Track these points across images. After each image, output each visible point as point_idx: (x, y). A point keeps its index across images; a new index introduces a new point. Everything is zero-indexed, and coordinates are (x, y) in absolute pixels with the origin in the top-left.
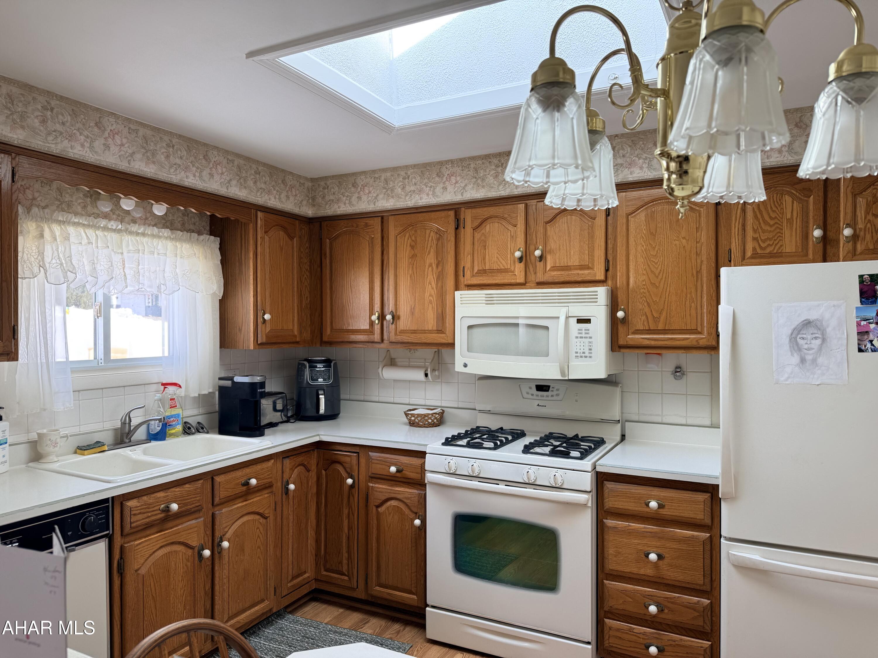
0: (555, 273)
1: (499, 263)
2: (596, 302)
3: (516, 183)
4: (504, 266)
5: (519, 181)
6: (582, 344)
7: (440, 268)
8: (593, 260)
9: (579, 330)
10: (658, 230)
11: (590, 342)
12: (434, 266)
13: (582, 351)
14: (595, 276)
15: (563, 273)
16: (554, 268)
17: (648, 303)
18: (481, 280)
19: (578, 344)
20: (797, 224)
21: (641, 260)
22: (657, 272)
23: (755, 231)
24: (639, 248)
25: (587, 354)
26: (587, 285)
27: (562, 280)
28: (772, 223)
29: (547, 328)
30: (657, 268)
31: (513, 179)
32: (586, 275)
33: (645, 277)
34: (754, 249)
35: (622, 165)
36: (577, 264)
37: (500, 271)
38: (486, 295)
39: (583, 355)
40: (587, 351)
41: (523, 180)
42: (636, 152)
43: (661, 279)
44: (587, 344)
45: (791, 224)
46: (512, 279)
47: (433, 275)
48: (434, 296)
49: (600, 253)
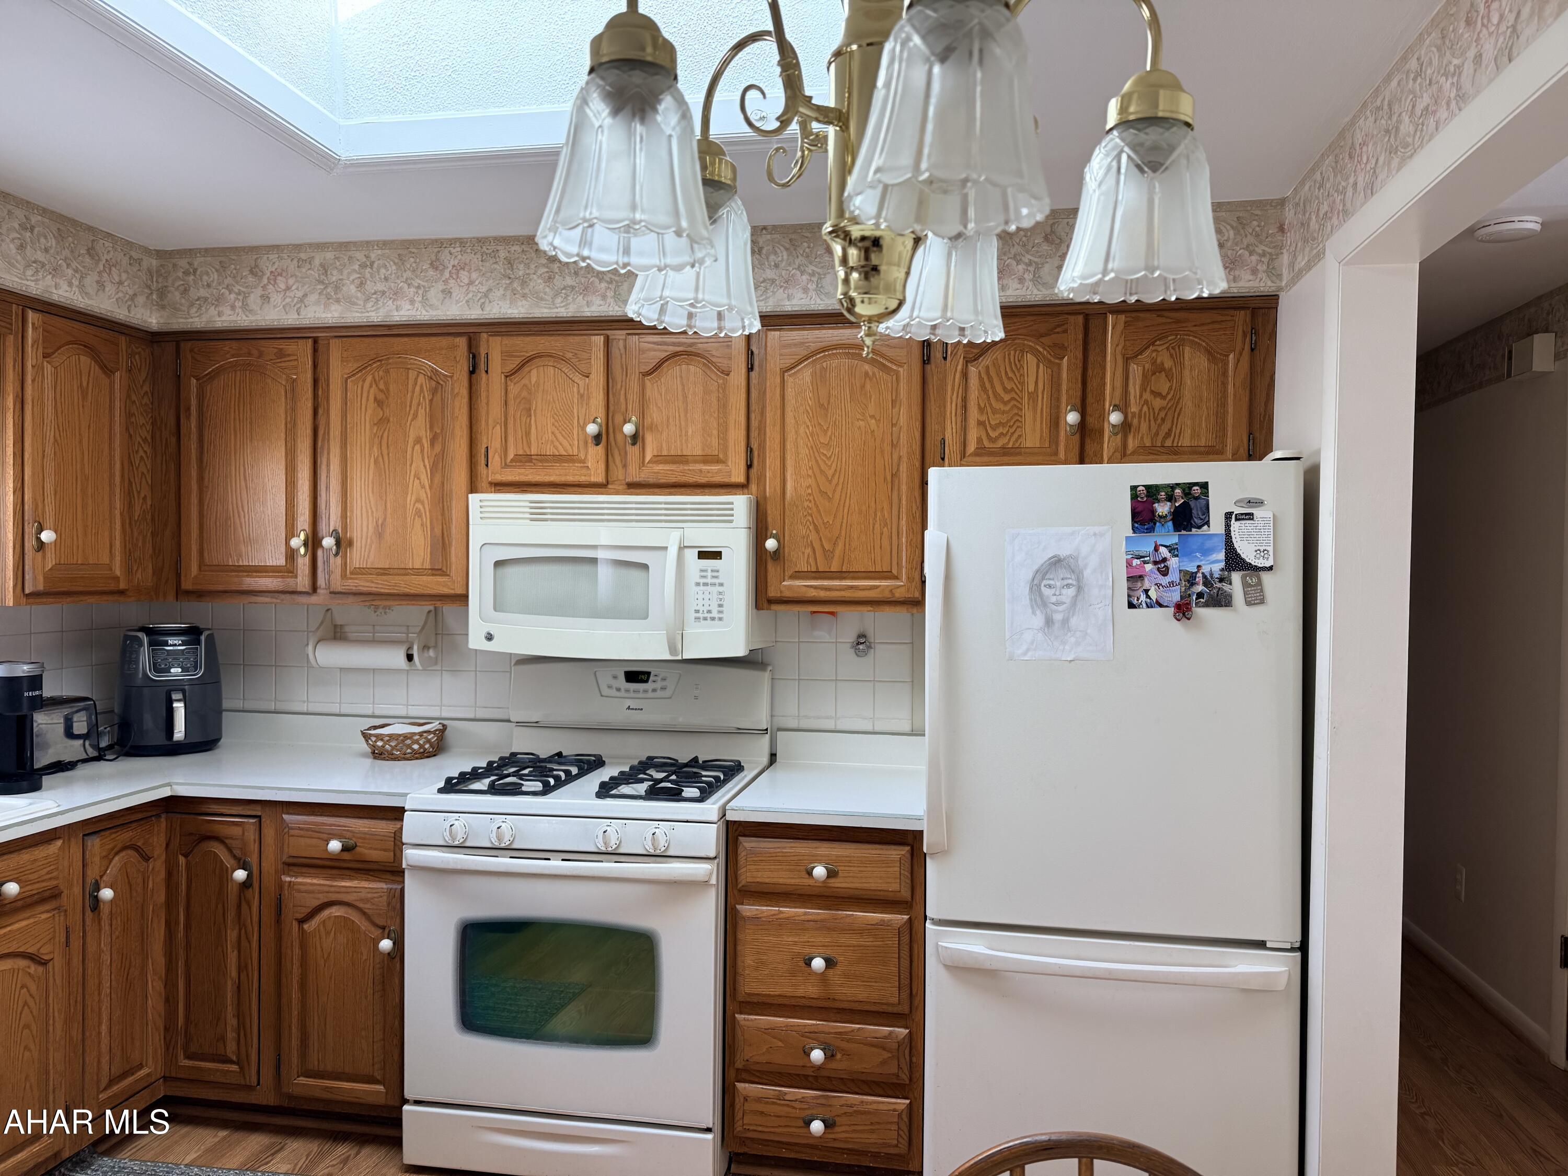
0: (661, 467)
1: (557, 444)
2: (731, 521)
3: (564, 259)
4: (566, 451)
5: (569, 255)
6: (707, 596)
7: (438, 448)
8: (726, 447)
9: (702, 571)
10: (832, 400)
11: (720, 593)
12: (426, 444)
13: (706, 608)
14: (730, 476)
15: (673, 467)
16: (659, 459)
17: (815, 525)
18: (520, 474)
19: (700, 596)
20: (1043, 402)
21: (804, 451)
22: (830, 473)
23: (981, 410)
24: (802, 430)
25: (715, 614)
26: (717, 490)
27: (672, 479)
28: (1007, 397)
29: (645, 567)
30: (830, 467)
31: (555, 248)
32: (713, 472)
33: (810, 481)
34: (979, 440)
35: (773, 281)
36: (699, 453)
37: (559, 459)
38: (531, 502)
39: (709, 615)
40: (715, 610)
41: (578, 255)
42: (797, 262)
43: (837, 484)
44: (715, 596)
45: (1035, 401)
46: (581, 475)
47: (423, 461)
48: (426, 502)
49: (737, 436)
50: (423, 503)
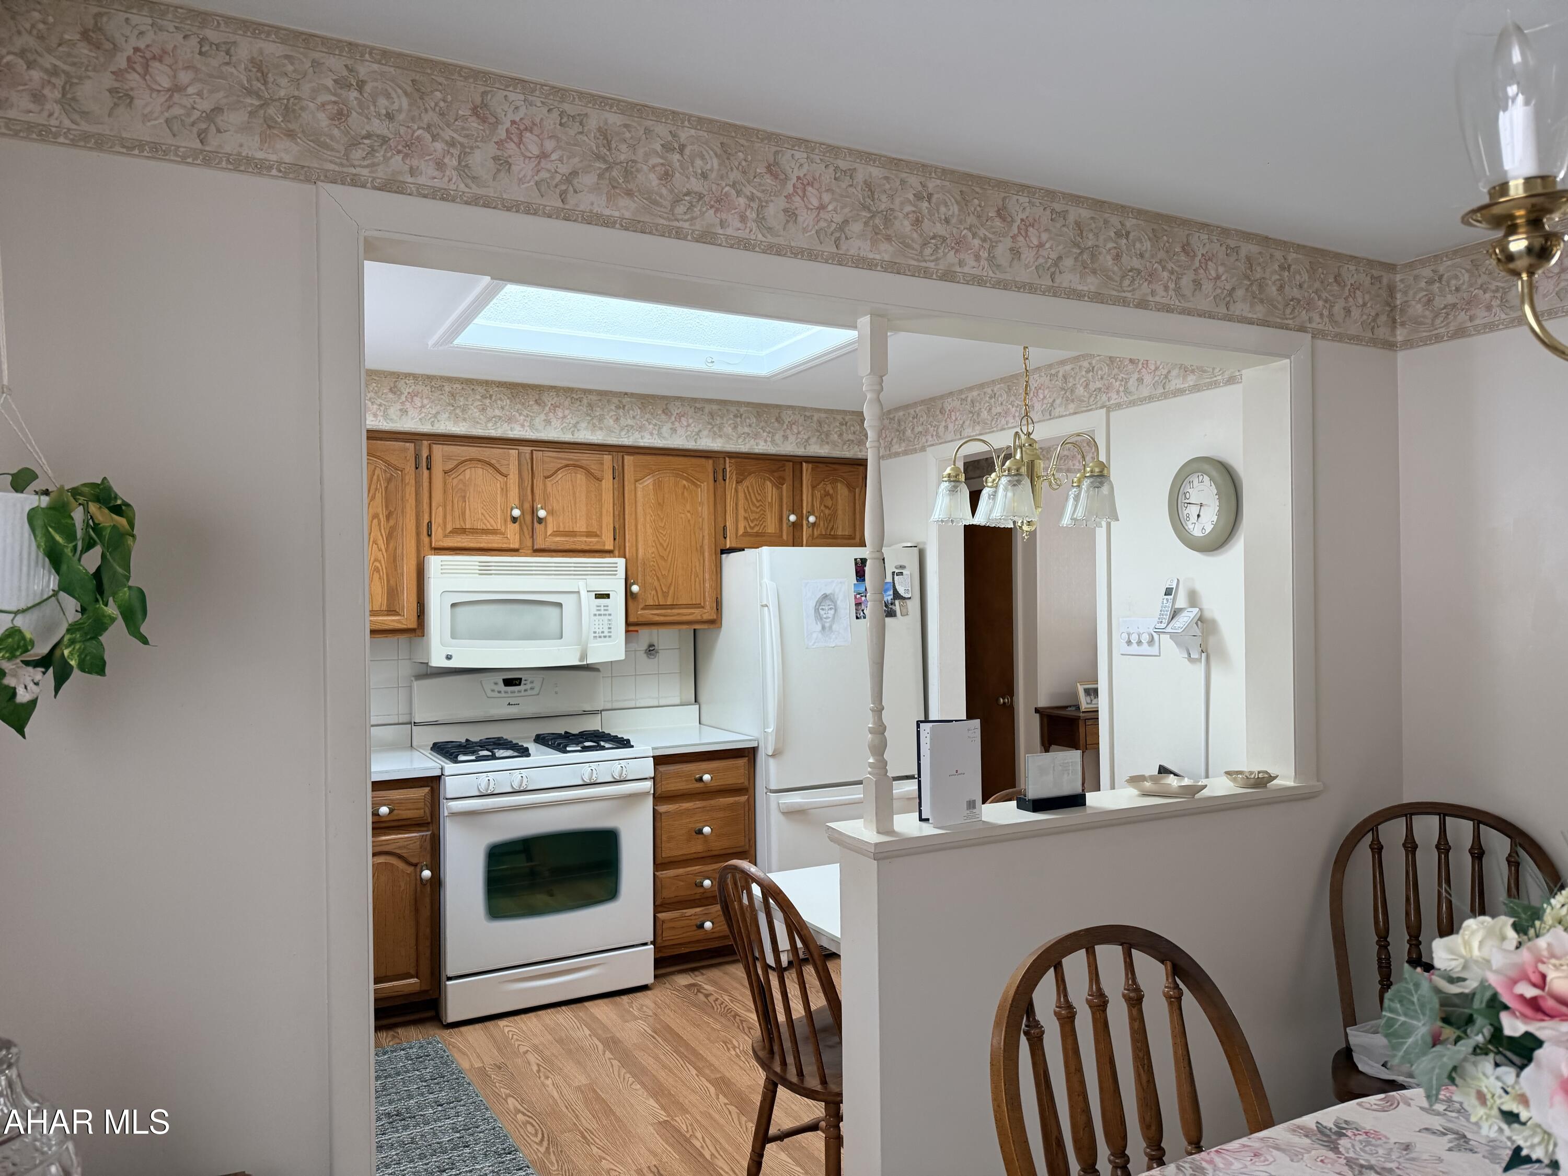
0: (558, 539)
1: (485, 521)
2: (615, 575)
4: (491, 526)
6: (601, 622)
7: (392, 522)
8: (601, 527)
9: (598, 606)
10: (665, 501)
11: (609, 620)
12: (383, 518)
13: (601, 630)
14: (604, 545)
15: (567, 539)
16: (556, 533)
17: (657, 577)
18: (458, 542)
19: (597, 623)
20: (776, 508)
21: (650, 531)
22: (665, 545)
23: (745, 511)
24: (648, 518)
25: (606, 634)
26: (593, 554)
27: (567, 547)
28: (758, 504)
29: (560, 605)
30: (665, 541)
32: (592, 542)
33: (654, 549)
34: (745, 528)
35: (632, 427)
36: (585, 530)
37: (486, 532)
38: (480, 562)
39: (602, 635)
40: (606, 630)
42: (646, 416)
43: (669, 552)
44: (606, 622)
45: (772, 507)
46: (503, 543)
47: (380, 531)
48: (383, 562)
49: (608, 522)
50: (380, 562)
